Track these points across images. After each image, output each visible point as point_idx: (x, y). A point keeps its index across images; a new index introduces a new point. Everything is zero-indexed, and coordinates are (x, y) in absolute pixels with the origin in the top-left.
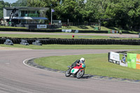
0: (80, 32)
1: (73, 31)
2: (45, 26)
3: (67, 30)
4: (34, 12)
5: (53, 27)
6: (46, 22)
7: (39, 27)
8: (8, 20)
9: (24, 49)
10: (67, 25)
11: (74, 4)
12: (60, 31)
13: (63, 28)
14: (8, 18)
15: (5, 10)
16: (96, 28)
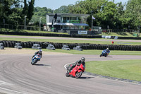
0: (119, 38)
1: (113, 38)
2: (86, 32)
3: (107, 37)
4: (75, 19)
5: (93, 32)
6: (86, 28)
7: (80, 33)
8: (50, 26)
9: (65, 54)
10: (107, 32)
11: (114, 11)
12: (100, 37)
13: (103, 35)
14: (51, 24)
15: (48, 17)
16: (135, 34)
